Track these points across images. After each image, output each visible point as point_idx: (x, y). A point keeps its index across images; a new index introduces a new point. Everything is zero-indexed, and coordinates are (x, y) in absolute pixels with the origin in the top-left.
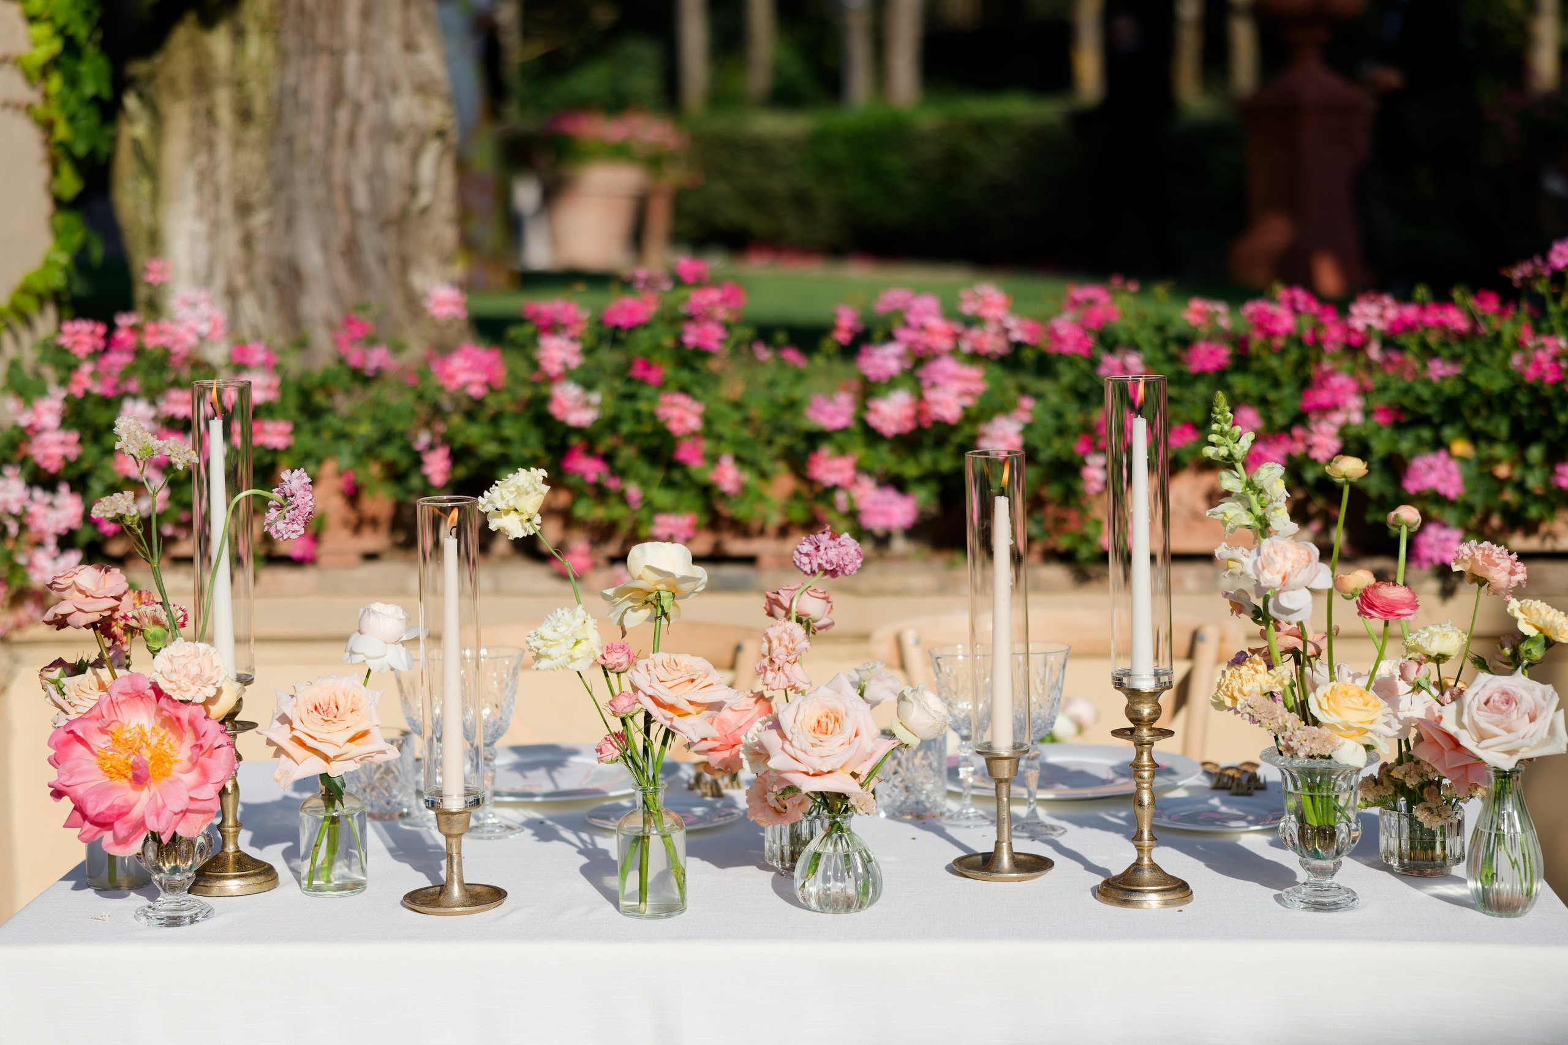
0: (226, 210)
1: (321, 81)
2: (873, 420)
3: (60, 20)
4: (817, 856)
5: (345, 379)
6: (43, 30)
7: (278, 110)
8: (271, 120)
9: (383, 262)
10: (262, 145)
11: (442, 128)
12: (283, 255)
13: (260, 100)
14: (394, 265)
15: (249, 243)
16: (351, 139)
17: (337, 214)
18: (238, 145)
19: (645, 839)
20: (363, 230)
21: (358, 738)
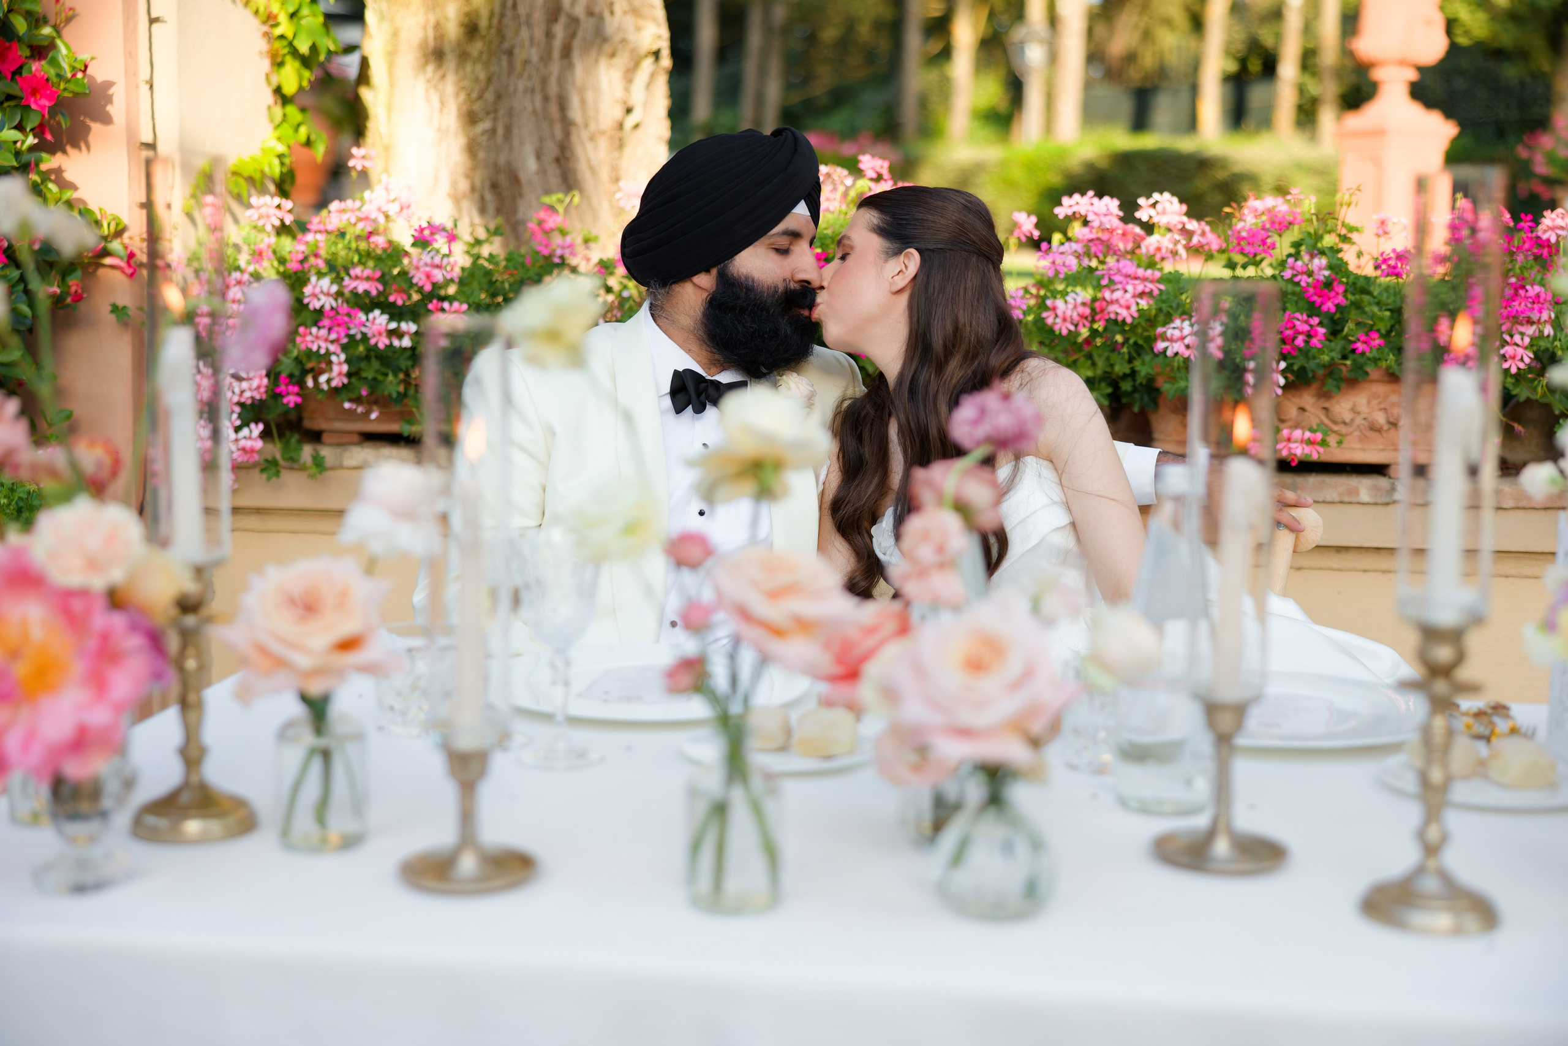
2: (1050, 320)
7: (500, 22)
8: (493, 31)
9: (592, 169)
10: (484, 57)
11: (655, 48)
12: (502, 160)
13: (484, 13)
14: (605, 174)
15: (471, 149)
16: (567, 52)
17: (551, 123)
18: (463, 57)
19: (720, 810)
20: (574, 138)
21: (348, 645)
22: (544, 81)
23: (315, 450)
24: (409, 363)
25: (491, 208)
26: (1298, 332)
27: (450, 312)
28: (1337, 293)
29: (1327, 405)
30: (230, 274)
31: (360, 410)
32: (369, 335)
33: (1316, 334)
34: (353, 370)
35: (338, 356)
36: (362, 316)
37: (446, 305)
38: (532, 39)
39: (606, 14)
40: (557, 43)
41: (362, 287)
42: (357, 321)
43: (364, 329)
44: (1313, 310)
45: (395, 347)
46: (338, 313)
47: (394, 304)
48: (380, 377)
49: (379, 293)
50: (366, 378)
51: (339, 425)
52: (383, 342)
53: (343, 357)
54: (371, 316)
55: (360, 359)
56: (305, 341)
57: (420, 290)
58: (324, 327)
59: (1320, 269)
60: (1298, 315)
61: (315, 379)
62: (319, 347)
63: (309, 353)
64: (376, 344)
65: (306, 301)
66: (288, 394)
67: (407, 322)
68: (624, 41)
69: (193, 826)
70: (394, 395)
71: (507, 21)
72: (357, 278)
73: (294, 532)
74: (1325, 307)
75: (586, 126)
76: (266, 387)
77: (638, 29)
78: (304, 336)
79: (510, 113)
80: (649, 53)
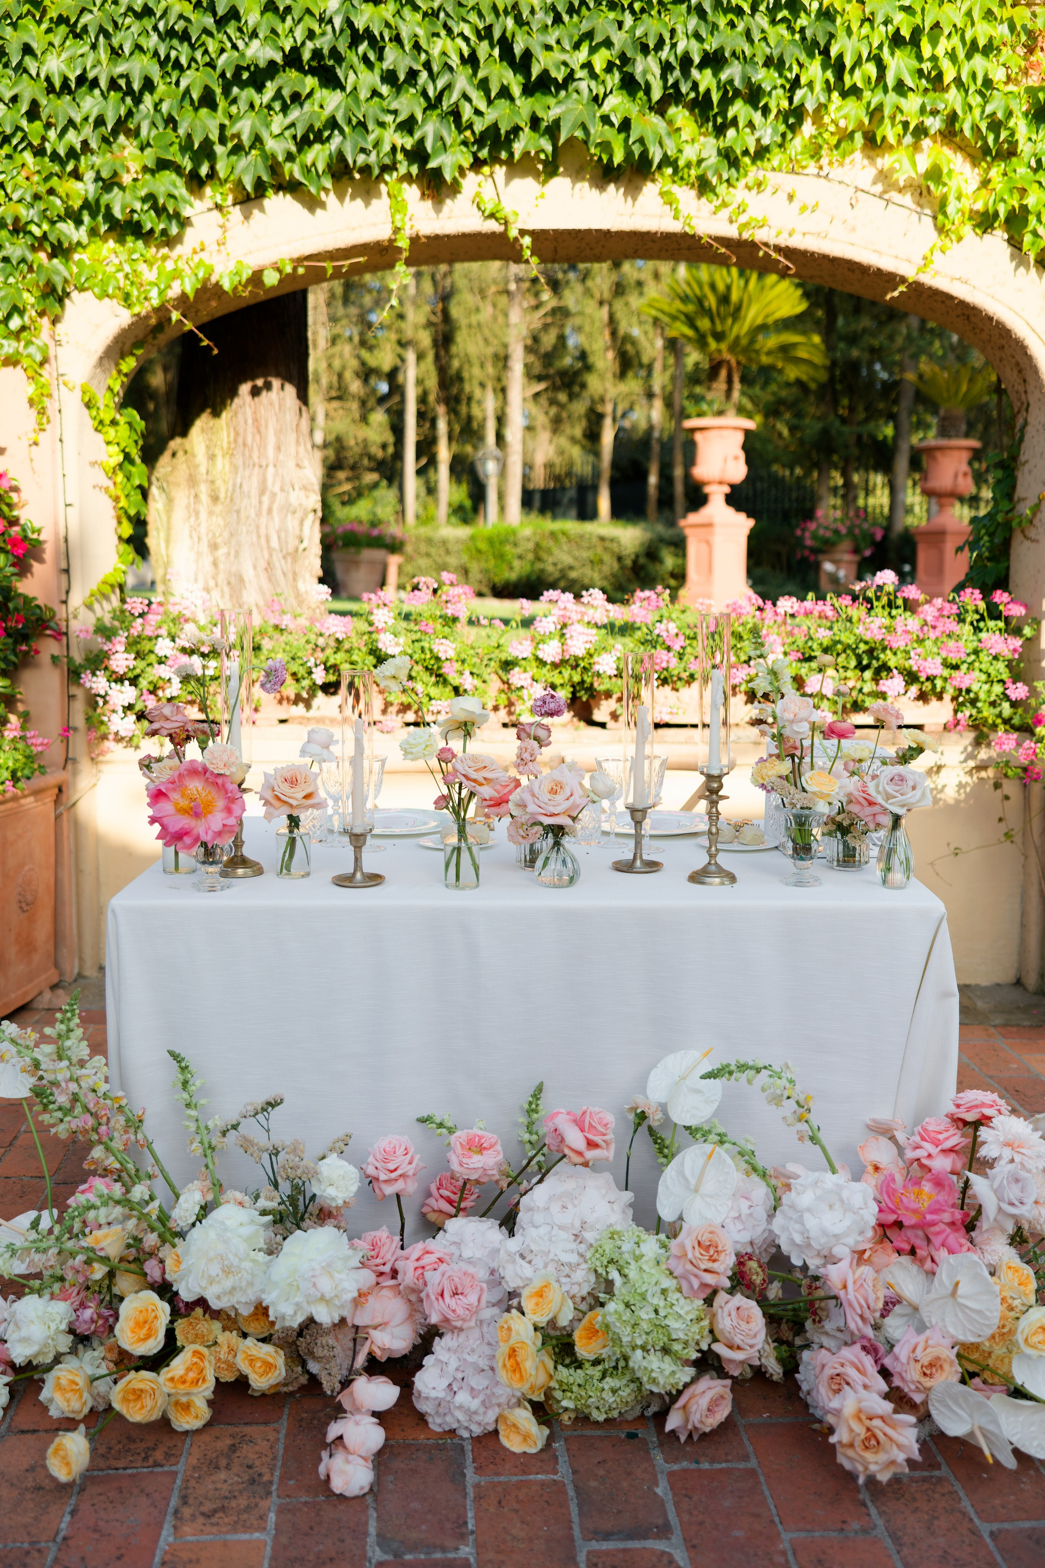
0: (204, 547)
1: (255, 481)
2: (541, 655)
3: (123, 445)
4: (547, 859)
5: (270, 630)
6: (114, 449)
7: (232, 495)
8: (228, 500)
11: (314, 507)
12: (234, 569)
13: (223, 490)
16: (270, 511)
19: (459, 849)
21: (308, 796)
22: (258, 527)
29: (677, 694)
32: (191, 668)
36: (187, 658)
39: (291, 490)
40: (265, 507)
42: (184, 662)
43: (188, 665)
46: (174, 658)
64: (195, 673)
68: (300, 505)
69: (240, 871)
74: (675, 648)
77: (306, 498)
79: (238, 544)
80: (311, 510)
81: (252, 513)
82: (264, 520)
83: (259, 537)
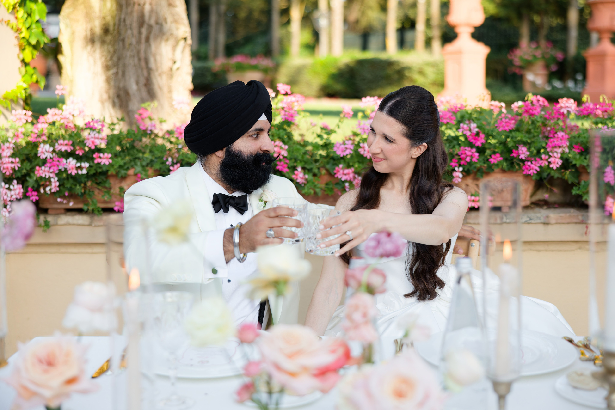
7: (118, 28)
8: (115, 32)
9: (160, 88)
10: (112, 42)
11: (184, 36)
12: (121, 85)
13: (111, 24)
14: (165, 90)
15: (108, 81)
16: (148, 39)
17: (142, 70)
18: (103, 42)
20: (152, 76)
21: (69, 382)
22: (138, 52)
23: (45, 218)
24: (86, 180)
25: (117, 105)
26: (467, 156)
27: (103, 158)
28: (481, 138)
29: (477, 183)
30: (4, 144)
31: (65, 202)
32: (68, 169)
33: (475, 156)
34: (61, 183)
35: (54, 178)
36: (64, 161)
37: (101, 155)
38: (133, 34)
39: (164, 23)
40: (144, 36)
41: (64, 148)
42: (62, 164)
43: (65, 167)
44: (471, 145)
45: (79, 174)
46: (53, 161)
47: (78, 155)
48: (73, 187)
49: (71, 150)
50: (67, 188)
51: (55, 206)
52: (74, 172)
53: (56, 179)
54: (68, 161)
55: (64, 179)
56: (39, 173)
57: (90, 149)
58: (48, 167)
59: (474, 128)
60: (467, 148)
61: (44, 189)
62: (46, 175)
63: (41, 178)
64: (71, 173)
65: (39, 155)
66: (32, 196)
67: (84, 162)
68: (172, 34)
70: (80, 194)
71: (122, 27)
72: (61, 144)
73: (37, 253)
74: (477, 145)
75: (157, 70)
76: (23, 193)
77: (177, 29)
78: (38, 171)
79: (124, 65)
80: (182, 39)
81: (134, 41)
82: (143, 46)
83: (139, 59)
